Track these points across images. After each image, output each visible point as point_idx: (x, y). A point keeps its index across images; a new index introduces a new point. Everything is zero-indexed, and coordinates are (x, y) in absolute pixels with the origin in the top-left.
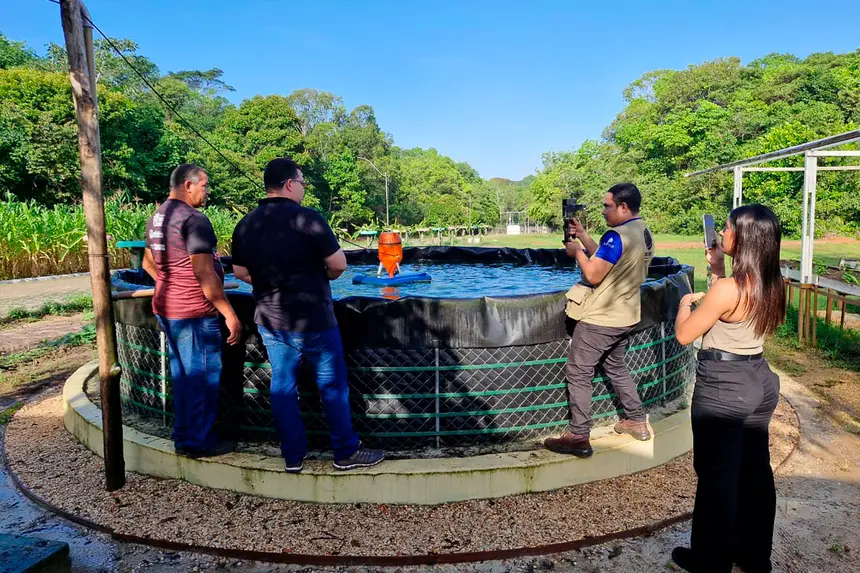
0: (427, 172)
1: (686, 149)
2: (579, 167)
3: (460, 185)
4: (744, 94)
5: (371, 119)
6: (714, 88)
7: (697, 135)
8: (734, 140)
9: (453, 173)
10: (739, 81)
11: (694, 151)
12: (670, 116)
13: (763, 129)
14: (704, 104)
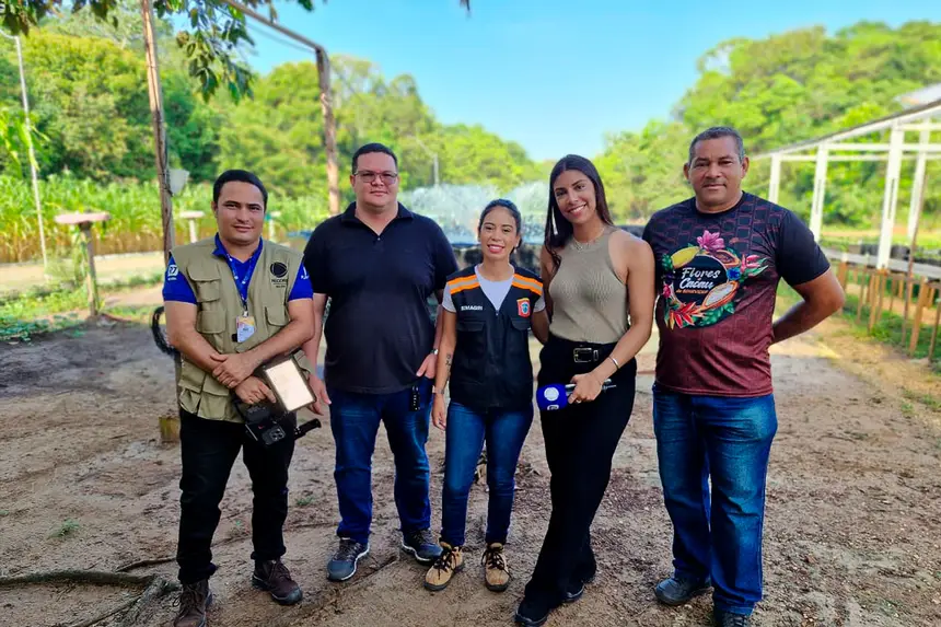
0: (472, 150)
1: (759, 130)
2: (642, 148)
3: (509, 167)
4: (825, 69)
5: (412, 90)
6: (794, 61)
7: (771, 114)
8: (809, 121)
9: (500, 153)
10: (821, 53)
11: (768, 132)
12: (743, 93)
13: (841, 110)
14: (781, 80)
